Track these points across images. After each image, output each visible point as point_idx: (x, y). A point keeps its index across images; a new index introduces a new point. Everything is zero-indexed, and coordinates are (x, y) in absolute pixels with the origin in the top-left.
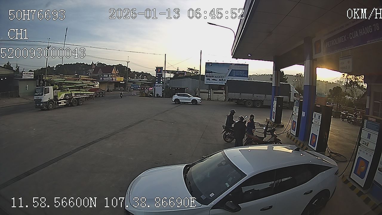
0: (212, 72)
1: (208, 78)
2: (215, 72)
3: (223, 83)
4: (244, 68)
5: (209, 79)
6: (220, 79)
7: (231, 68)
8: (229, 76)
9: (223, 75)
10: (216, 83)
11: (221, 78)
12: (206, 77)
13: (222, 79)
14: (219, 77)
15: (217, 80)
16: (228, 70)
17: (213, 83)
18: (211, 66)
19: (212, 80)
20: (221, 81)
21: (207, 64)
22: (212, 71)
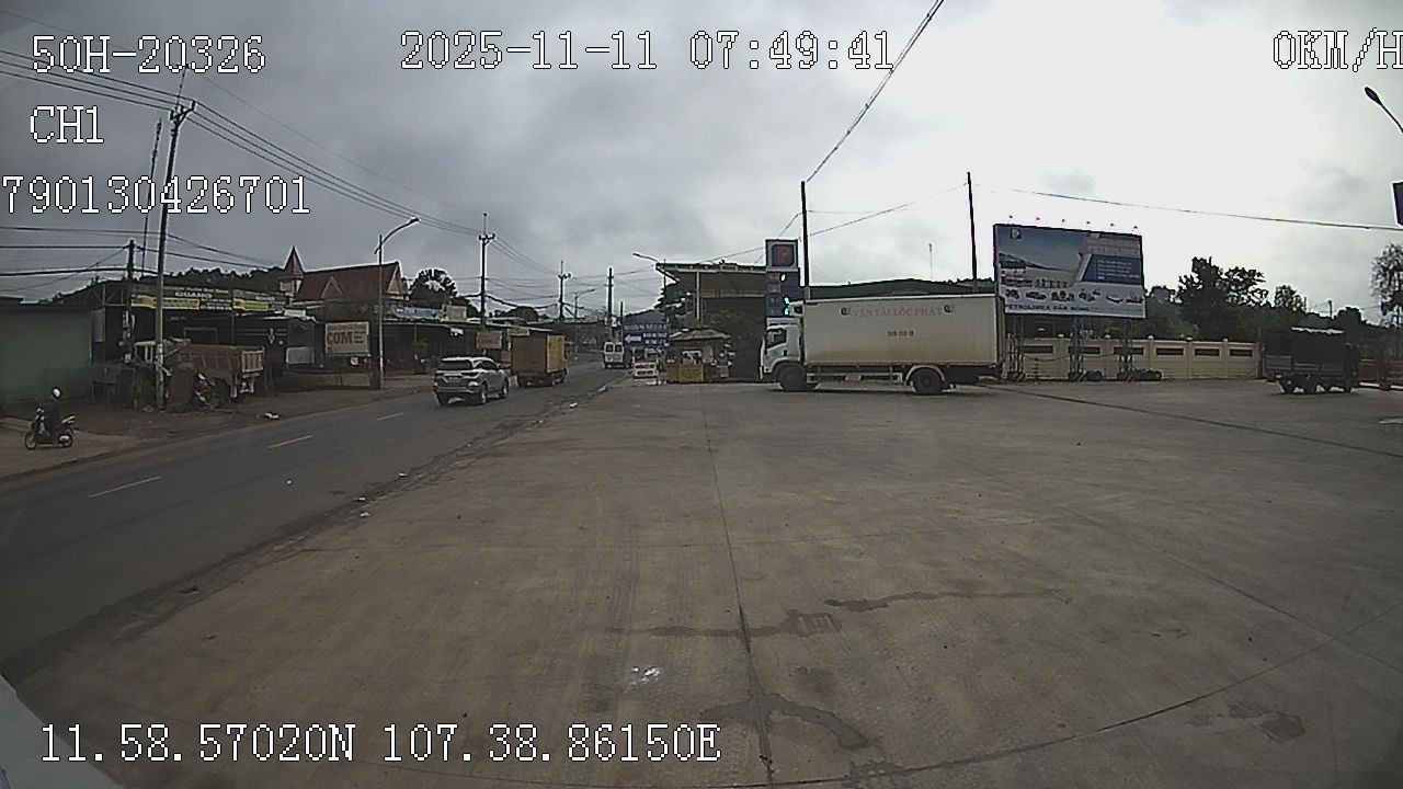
0: (1022, 265)
1: (1011, 288)
2: (1034, 266)
3: (1065, 308)
4: (1131, 248)
5: (1015, 293)
6: (1054, 294)
7: (1090, 248)
8: (1083, 280)
9: (1064, 276)
10: (1042, 308)
11: (1059, 287)
12: (1003, 283)
13: (1063, 293)
14: (1052, 287)
15: (1043, 297)
16: (1081, 255)
17: (1029, 308)
18: (1019, 237)
19: (1028, 295)
20: (1058, 299)
21: (1002, 232)
22: (1023, 261)
